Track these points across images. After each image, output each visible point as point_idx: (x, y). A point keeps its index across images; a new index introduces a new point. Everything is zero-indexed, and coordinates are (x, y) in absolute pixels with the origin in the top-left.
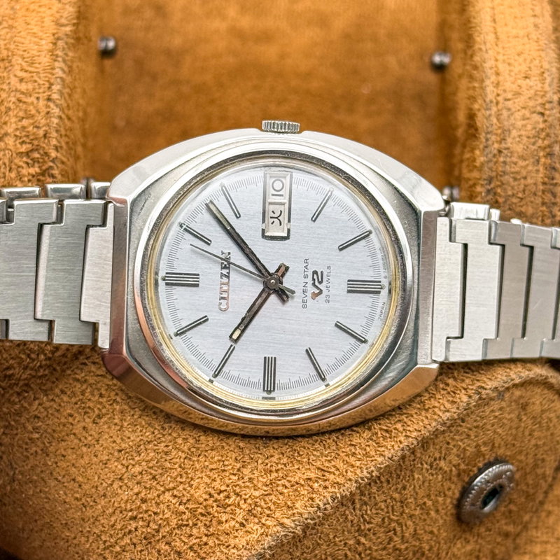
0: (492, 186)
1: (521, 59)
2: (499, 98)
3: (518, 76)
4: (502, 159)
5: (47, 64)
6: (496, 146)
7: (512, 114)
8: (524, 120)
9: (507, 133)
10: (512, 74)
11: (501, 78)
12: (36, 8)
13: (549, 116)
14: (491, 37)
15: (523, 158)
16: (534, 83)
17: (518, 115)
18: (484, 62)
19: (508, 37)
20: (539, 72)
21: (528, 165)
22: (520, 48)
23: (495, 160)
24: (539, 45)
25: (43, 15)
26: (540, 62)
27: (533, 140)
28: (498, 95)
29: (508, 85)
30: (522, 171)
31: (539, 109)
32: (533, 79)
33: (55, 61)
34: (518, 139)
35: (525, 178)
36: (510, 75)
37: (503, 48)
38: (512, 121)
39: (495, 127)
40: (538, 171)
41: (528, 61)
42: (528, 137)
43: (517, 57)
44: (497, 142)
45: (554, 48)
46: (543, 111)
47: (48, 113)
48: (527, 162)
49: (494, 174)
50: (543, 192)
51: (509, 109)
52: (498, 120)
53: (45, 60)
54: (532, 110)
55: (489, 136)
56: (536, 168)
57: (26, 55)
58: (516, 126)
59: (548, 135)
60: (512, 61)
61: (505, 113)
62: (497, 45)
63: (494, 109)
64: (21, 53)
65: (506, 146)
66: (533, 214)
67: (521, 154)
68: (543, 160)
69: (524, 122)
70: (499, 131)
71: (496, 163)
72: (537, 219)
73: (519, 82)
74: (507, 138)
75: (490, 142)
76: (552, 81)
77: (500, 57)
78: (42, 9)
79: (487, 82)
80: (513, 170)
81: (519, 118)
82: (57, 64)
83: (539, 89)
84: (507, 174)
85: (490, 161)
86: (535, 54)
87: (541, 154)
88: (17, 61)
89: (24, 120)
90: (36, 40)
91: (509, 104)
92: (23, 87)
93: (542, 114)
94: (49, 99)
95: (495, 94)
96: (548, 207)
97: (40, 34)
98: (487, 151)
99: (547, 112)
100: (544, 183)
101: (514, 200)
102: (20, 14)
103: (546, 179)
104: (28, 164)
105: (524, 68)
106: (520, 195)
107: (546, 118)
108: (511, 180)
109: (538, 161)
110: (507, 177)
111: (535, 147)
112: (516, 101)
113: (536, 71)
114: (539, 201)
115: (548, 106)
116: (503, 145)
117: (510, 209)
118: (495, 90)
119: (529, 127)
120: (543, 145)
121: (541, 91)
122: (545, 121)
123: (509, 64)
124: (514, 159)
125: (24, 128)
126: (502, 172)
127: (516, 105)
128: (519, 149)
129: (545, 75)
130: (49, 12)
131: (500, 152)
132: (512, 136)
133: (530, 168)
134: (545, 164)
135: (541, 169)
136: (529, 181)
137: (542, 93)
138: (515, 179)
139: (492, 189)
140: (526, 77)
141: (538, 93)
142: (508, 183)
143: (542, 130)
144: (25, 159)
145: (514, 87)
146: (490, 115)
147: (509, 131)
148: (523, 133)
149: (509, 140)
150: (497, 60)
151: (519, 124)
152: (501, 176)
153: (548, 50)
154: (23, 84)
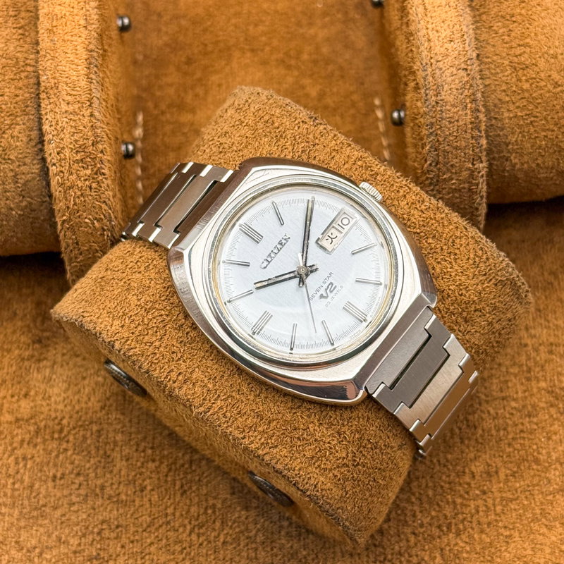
0: (434, 129)
1: (445, 26)
2: (432, 61)
3: (445, 41)
4: (439, 109)
5: (86, 87)
6: (434, 98)
7: (443, 72)
8: (452, 76)
9: (441, 88)
10: (440, 39)
11: (432, 44)
12: (69, 37)
13: (471, 70)
14: (421, 9)
15: (453, 106)
16: (457, 45)
17: (448, 73)
18: (419, 31)
19: (434, 7)
20: (459, 35)
21: (459, 111)
22: (444, 16)
23: (434, 109)
24: (458, 11)
25: (76, 43)
26: (460, 26)
27: (461, 91)
28: (431, 58)
29: (438, 49)
30: (455, 115)
31: (463, 66)
32: (457, 41)
33: (91, 83)
34: (450, 92)
35: (458, 121)
36: (438, 40)
37: (432, 17)
38: (444, 78)
39: (431, 84)
40: (466, 114)
41: (451, 27)
42: (457, 89)
43: (442, 24)
44: (434, 95)
45: (469, 12)
46: (466, 67)
47: (92, 126)
48: (458, 108)
49: (434, 120)
50: (472, 129)
51: (441, 69)
52: (433, 78)
53: (83, 83)
54: (458, 67)
55: (427, 92)
56: (465, 112)
57: (69, 81)
58: (447, 81)
59: (471, 86)
60: (439, 28)
61: (438, 72)
62: (426, 15)
63: (430, 70)
64: (65, 80)
65: (441, 98)
66: (466, 146)
67: (453, 103)
68: (469, 105)
69: (453, 78)
70: (435, 87)
71: (435, 111)
72: (469, 149)
73: (446, 45)
74: (441, 92)
75: (429, 97)
76: (470, 42)
77: (430, 26)
78: (74, 38)
79: (422, 48)
80: (448, 116)
81: (448, 75)
82: (93, 86)
83: (461, 49)
84: (444, 119)
85: (431, 110)
86: (455, 20)
87: (468, 101)
88: (62, 86)
89: (75, 134)
90: (74, 66)
91: (440, 64)
92: (71, 108)
93: (466, 69)
94: (92, 115)
95: (429, 57)
96: (476, 140)
97: (76, 61)
98: (428, 103)
99: (469, 67)
100: (471, 123)
101: (451, 138)
102: (58, 45)
103: (473, 119)
104: (83, 167)
105: (448, 33)
106: (455, 134)
107: (469, 72)
108: (447, 123)
109: (466, 107)
110: (444, 121)
111: (463, 96)
112: (445, 61)
113: (458, 35)
114: (469, 136)
115: (469, 62)
116: (439, 98)
117: (448, 145)
118: (429, 54)
119: (457, 81)
120: (469, 94)
121: (463, 51)
122: (468, 75)
123: (437, 31)
124: (448, 107)
125: (76, 141)
126: (440, 118)
127: (445, 65)
128: (451, 99)
129: (465, 37)
130: (79, 40)
131: (437, 103)
132: (445, 90)
133: (460, 113)
134: (471, 108)
135: (469, 112)
136: (461, 123)
137: (465, 53)
138: (450, 122)
139: (433, 132)
140: (451, 41)
141: (461, 53)
142: (445, 126)
143: (467, 82)
144: (80, 164)
145: (442, 50)
146: (427, 75)
147: (442, 85)
148: (452, 86)
149: (443, 93)
150: (427, 29)
151: (449, 79)
152: (440, 121)
153: (465, 15)
154: (70, 106)
